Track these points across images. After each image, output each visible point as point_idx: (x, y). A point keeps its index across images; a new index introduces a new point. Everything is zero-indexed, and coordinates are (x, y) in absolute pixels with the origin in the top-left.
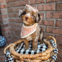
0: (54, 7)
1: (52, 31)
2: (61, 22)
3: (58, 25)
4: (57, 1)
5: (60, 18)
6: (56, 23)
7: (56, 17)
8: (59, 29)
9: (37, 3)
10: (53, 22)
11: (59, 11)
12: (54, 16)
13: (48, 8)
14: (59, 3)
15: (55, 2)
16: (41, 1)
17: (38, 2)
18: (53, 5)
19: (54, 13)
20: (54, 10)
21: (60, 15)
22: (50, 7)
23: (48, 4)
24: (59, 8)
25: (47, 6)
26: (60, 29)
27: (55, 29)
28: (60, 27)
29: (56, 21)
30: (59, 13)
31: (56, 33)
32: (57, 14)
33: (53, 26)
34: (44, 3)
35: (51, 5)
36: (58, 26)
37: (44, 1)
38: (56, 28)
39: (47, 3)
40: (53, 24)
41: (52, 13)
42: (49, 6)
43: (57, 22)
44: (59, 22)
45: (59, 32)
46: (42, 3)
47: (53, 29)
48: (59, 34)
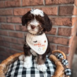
0: (56, 11)
1: (53, 41)
2: (65, 30)
3: (61, 33)
4: (61, 4)
5: (64, 25)
6: (58, 31)
7: (59, 24)
8: (62, 38)
9: (32, 5)
10: (55, 30)
11: (62, 17)
12: (56, 23)
13: (48, 12)
14: (63, 6)
15: (57, 4)
16: (38, 2)
17: (34, 4)
18: (55, 8)
19: (56, 19)
20: (55, 15)
21: (64, 22)
22: (51, 11)
23: (48, 7)
24: (63, 13)
25: (47, 9)
26: (64, 38)
27: (57, 39)
28: (63, 36)
29: (59, 28)
30: (62, 19)
31: (58, 44)
32: (61, 20)
33: (54, 35)
34: (42, 5)
35: (52, 9)
36: (61, 35)
37: (42, 3)
38: (59, 38)
39: (46, 5)
40: (55, 32)
41: (54, 18)
42: (49, 10)
43: (60, 30)
44: (62, 30)
45: (63, 42)
46: (39, 5)
47: (54, 38)
48: (63, 44)
